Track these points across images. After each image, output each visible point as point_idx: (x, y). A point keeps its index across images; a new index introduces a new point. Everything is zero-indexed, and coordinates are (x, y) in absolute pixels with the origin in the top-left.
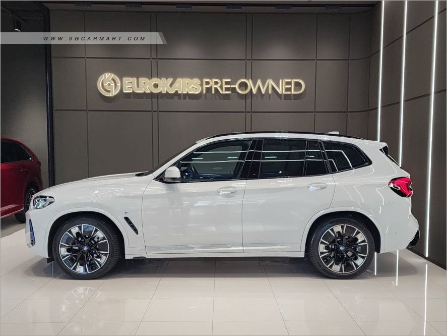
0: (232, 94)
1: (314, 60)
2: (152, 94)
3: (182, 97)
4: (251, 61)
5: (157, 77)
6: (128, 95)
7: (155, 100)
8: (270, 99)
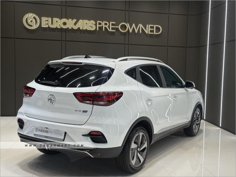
1: (168, 14)
2: (62, 29)
3: (83, 31)
4: (128, 12)
5: (66, 18)
7: (64, 34)
8: (140, 37)
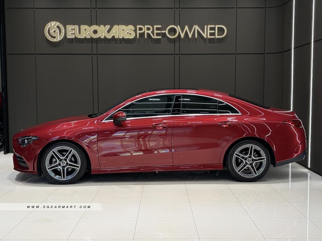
0: (163, 38)
1: (235, 8)
2: (92, 38)
3: (118, 41)
4: (179, 9)
5: (96, 25)
6: (71, 40)
7: (94, 45)
8: (196, 43)
